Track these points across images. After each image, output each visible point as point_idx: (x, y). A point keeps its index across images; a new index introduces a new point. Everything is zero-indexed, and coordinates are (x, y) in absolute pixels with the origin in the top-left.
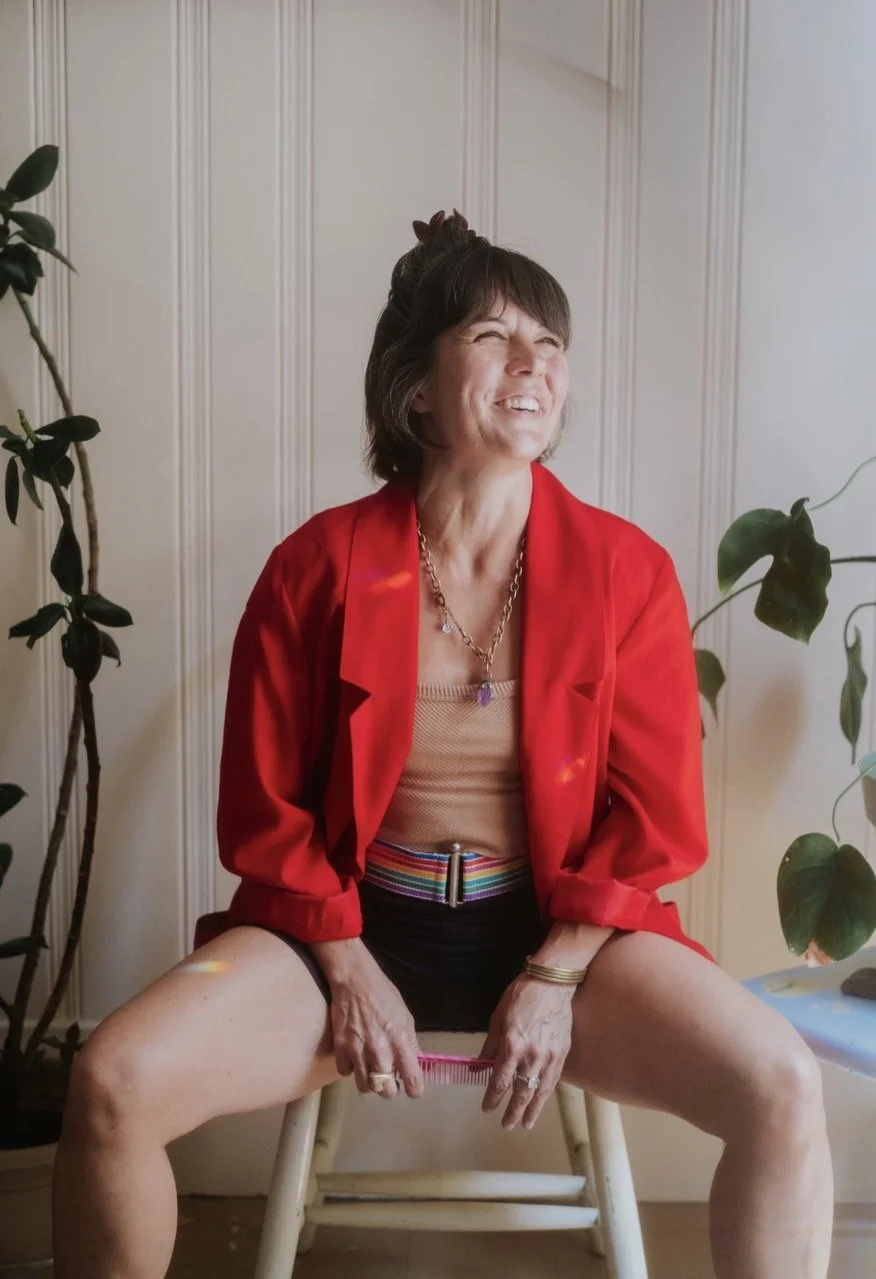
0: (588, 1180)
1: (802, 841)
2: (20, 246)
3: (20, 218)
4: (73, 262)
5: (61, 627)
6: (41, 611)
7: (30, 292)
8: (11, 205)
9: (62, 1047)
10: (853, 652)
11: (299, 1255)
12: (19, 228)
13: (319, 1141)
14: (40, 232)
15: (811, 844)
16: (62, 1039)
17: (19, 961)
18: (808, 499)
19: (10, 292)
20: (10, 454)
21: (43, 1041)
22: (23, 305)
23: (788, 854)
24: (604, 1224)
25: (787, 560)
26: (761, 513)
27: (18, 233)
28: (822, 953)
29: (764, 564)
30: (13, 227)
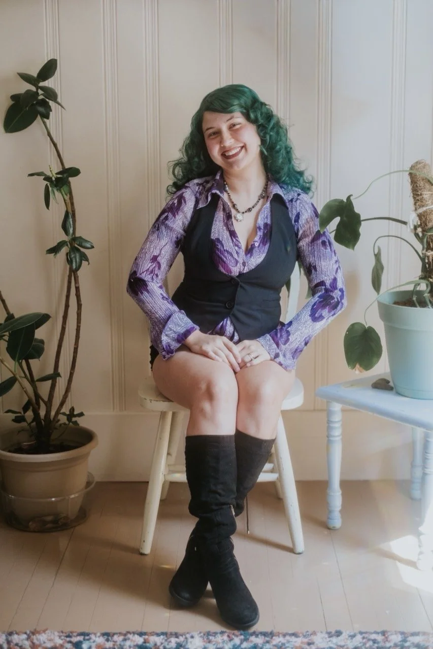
0: (274, 465)
1: (353, 325)
2: (43, 100)
3: (42, 88)
4: (63, 104)
5: (65, 250)
6: (58, 243)
7: (48, 117)
8: (39, 83)
9: (68, 416)
10: (378, 256)
11: (161, 501)
12: (43, 92)
13: (168, 454)
14: (51, 94)
15: (356, 326)
16: (68, 413)
17: (49, 382)
18: (352, 195)
19: (39, 117)
20: (46, 182)
21: (60, 414)
22: (44, 123)
23: (347, 331)
24: (280, 478)
25: (345, 219)
26: (335, 200)
27: (42, 94)
28: (361, 368)
29: (337, 220)
30: (40, 92)
